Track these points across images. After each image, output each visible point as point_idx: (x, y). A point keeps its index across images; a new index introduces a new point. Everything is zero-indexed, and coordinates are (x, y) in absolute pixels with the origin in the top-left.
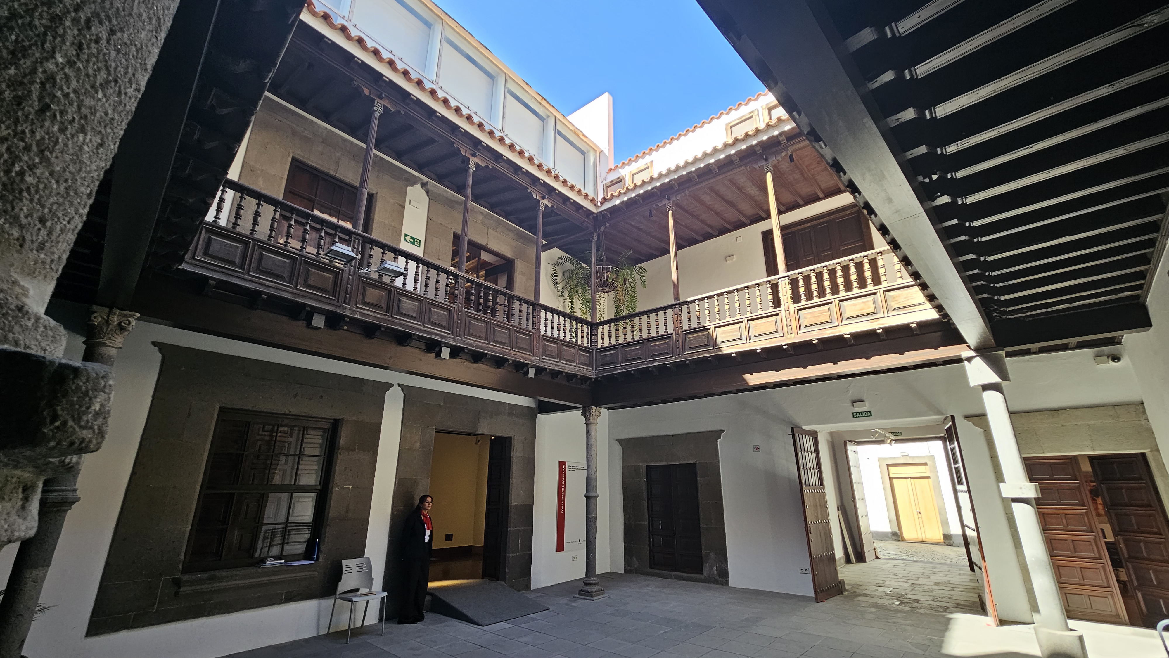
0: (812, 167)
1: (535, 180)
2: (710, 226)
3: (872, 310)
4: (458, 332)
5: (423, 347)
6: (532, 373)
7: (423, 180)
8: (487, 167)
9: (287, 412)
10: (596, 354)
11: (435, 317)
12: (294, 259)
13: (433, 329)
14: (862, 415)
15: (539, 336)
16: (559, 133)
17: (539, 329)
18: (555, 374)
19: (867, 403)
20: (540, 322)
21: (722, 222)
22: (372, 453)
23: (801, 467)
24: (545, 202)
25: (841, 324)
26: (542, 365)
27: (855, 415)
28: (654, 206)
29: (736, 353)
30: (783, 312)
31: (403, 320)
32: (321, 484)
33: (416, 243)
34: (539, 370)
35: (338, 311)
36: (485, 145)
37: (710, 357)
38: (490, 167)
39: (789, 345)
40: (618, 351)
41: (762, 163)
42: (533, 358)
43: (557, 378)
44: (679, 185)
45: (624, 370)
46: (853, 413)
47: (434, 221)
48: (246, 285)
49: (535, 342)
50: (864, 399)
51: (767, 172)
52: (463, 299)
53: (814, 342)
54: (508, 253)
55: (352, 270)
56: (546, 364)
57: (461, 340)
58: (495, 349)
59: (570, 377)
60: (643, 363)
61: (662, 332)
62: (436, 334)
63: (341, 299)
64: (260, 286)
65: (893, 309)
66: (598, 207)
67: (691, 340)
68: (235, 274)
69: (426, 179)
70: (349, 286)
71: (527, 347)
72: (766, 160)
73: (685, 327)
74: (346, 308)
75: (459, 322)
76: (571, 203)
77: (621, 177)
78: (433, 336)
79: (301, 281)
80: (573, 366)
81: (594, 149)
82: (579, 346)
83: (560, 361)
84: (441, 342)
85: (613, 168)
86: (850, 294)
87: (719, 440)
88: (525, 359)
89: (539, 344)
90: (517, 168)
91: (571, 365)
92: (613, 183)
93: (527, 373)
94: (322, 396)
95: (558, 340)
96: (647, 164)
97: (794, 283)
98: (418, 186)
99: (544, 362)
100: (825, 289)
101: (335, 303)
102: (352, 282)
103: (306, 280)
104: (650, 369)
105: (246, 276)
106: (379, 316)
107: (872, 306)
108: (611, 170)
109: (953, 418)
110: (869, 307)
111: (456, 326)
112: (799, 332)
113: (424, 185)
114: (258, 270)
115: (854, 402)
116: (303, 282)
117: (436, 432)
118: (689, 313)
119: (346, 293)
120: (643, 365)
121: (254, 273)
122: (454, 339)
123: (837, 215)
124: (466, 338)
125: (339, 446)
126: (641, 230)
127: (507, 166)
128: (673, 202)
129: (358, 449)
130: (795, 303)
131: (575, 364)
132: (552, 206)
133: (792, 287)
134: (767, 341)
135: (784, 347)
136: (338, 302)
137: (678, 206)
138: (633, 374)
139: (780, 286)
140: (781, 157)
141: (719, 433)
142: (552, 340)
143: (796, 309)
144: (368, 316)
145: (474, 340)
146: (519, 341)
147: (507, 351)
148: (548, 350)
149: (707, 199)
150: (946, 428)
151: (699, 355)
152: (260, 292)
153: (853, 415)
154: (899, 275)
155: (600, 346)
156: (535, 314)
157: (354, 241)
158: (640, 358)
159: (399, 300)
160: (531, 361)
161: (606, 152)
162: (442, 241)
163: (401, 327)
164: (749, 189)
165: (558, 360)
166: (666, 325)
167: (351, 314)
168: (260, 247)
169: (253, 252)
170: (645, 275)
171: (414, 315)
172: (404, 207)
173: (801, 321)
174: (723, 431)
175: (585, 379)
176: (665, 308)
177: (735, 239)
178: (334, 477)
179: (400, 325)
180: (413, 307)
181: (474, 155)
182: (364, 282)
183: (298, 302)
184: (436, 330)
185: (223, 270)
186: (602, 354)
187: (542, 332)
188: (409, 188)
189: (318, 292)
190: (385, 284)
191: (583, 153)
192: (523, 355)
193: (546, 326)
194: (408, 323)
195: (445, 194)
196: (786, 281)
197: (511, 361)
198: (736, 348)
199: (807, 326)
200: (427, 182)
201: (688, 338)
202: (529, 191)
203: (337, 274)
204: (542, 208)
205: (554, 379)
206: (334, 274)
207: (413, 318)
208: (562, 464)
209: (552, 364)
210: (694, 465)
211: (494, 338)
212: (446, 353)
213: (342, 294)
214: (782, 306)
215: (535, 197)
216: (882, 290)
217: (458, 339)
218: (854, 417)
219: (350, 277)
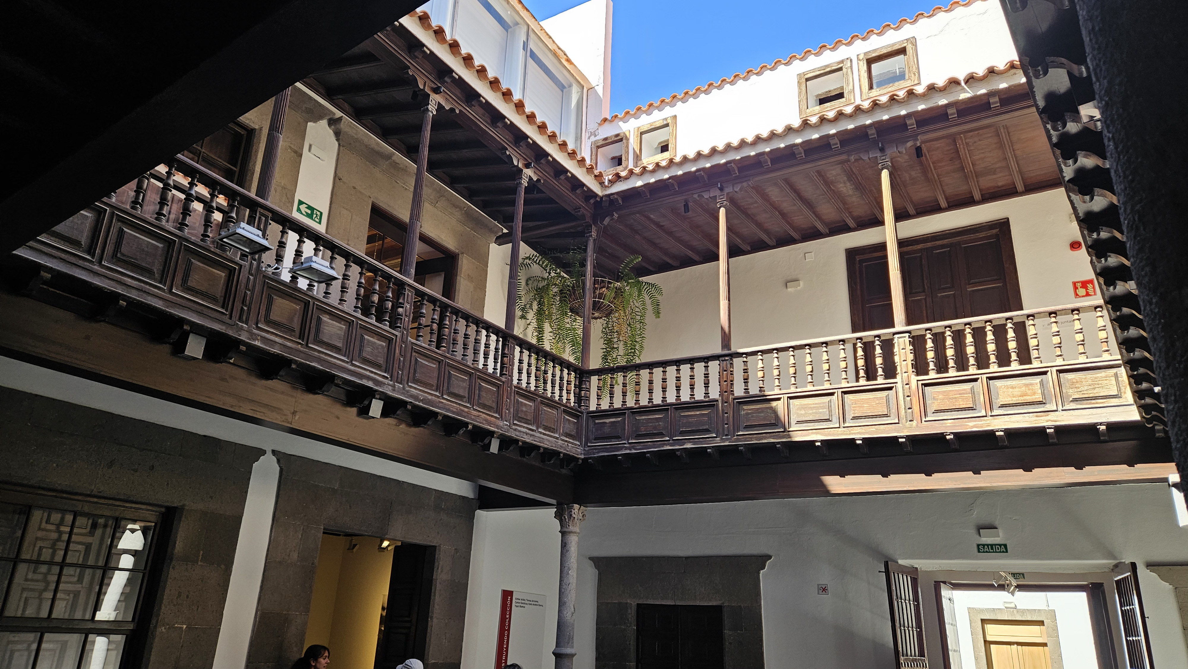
0: (940, 164)
1: (519, 137)
2: (767, 232)
3: (1038, 397)
4: (400, 376)
5: (343, 397)
6: (494, 448)
7: (334, 114)
8: (452, 110)
9: (95, 492)
10: (587, 420)
11: (369, 349)
12: (170, 243)
13: (365, 369)
14: (992, 549)
15: (511, 389)
16: (533, 55)
17: (512, 376)
18: (529, 449)
19: (1000, 531)
20: (513, 365)
21: (787, 228)
22: (223, 566)
23: (897, 625)
24: (529, 172)
25: (990, 414)
26: (513, 434)
27: (982, 548)
28: (696, 196)
29: (822, 441)
30: (899, 386)
31: (323, 353)
32: (136, 620)
33: (315, 216)
34: (506, 442)
35: (230, 333)
36: (457, 77)
37: (778, 443)
38: (457, 111)
39: (908, 437)
40: (625, 419)
41: (875, 154)
42: (501, 423)
43: (529, 455)
44: (740, 169)
45: (634, 451)
46: (978, 545)
47: (344, 183)
48: (97, 281)
49: (505, 397)
50: (997, 524)
51: (882, 169)
52: (409, 321)
53: (948, 437)
54: (450, 242)
55: (254, 266)
56: (518, 433)
57: (404, 388)
58: (448, 405)
59: (550, 454)
60: (665, 443)
61: (699, 395)
62: (369, 378)
63: (236, 314)
64: (118, 286)
65: (1071, 399)
66: (606, 187)
67: (747, 414)
68: (80, 263)
69: (338, 114)
70: (248, 292)
71: (494, 405)
72: (882, 150)
73: (739, 391)
74: (242, 328)
75: (402, 359)
76: (567, 178)
77: (622, 135)
78: (364, 380)
79: (178, 280)
80: (554, 437)
81: (582, 84)
82: (563, 406)
83: (538, 428)
84: (376, 391)
85: (609, 118)
86: (1005, 370)
87: (761, 572)
88: (490, 423)
89: (510, 399)
90: (497, 117)
91: (551, 436)
92: (607, 142)
93: (488, 446)
94: (153, 466)
95: (536, 395)
96: (666, 119)
97: (917, 342)
98: (324, 123)
99: (515, 430)
100: (968, 359)
101: (226, 319)
102: (254, 286)
103: (185, 280)
104: (678, 453)
105: (96, 267)
106: (289, 344)
107: (1040, 391)
108: (605, 120)
109: (1134, 566)
110: (1034, 394)
111: (397, 366)
112: (924, 419)
113: (333, 122)
114: (115, 257)
115: (980, 528)
116: (180, 282)
117: (324, 533)
118: (746, 371)
119: (243, 302)
120: (666, 445)
121: (109, 262)
122: (394, 386)
123: (965, 237)
124: (411, 387)
125: (173, 554)
126: (661, 227)
127: (481, 111)
128: (728, 194)
129: (201, 561)
130: (918, 374)
131: (557, 436)
132: (538, 180)
133: (915, 349)
134: (873, 429)
135: (900, 440)
136: (231, 318)
137: (732, 201)
138: (648, 458)
139: (896, 345)
140: (906, 149)
141: (762, 560)
142: (527, 394)
143: (920, 383)
144: (273, 343)
145: (420, 390)
146: (483, 394)
147: (466, 410)
148: (522, 411)
149: (774, 193)
150: (1116, 579)
151: (762, 439)
152: (118, 296)
153: (979, 549)
154: (1081, 349)
155: (593, 407)
156: (506, 352)
157: (260, 218)
158: (661, 434)
159: (319, 320)
160: (497, 427)
161: (600, 90)
162: (354, 217)
163: (319, 363)
164: (841, 185)
165: (534, 428)
166: (707, 385)
167: (249, 339)
168: (120, 219)
169: (110, 227)
170: (659, 297)
171: (340, 345)
172: (301, 155)
173: (928, 402)
174: (769, 557)
175: (570, 459)
176: (706, 359)
177: (802, 255)
178: (160, 608)
179: (320, 360)
180: (339, 332)
181: (436, 91)
182: (270, 287)
183: (171, 316)
184: (368, 371)
185: (63, 256)
186: (597, 421)
187: (515, 382)
188: (310, 124)
189: (203, 300)
190: (300, 290)
191: (562, 87)
192: (488, 417)
193: (520, 372)
194: (329, 358)
195: (366, 140)
196: (906, 338)
197: (470, 427)
198: (822, 434)
199: (937, 411)
200: (340, 119)
201: (744, 410)
202: (508, 153)
203: (231, 272)
204: (525, 183)
205: (524, 457)
206: (227, 272)
207: (337, 349)
208: (507, 595)
209: (527, 434)
210: (718, 609)
211: (448, 388)
212: (376, 407)
213: (238, 305)
214: (899, 377)
215: (515, 163)
216: (1054, 369)
217: (399, 387)
218: (979, 552)
219: (251, 277)
